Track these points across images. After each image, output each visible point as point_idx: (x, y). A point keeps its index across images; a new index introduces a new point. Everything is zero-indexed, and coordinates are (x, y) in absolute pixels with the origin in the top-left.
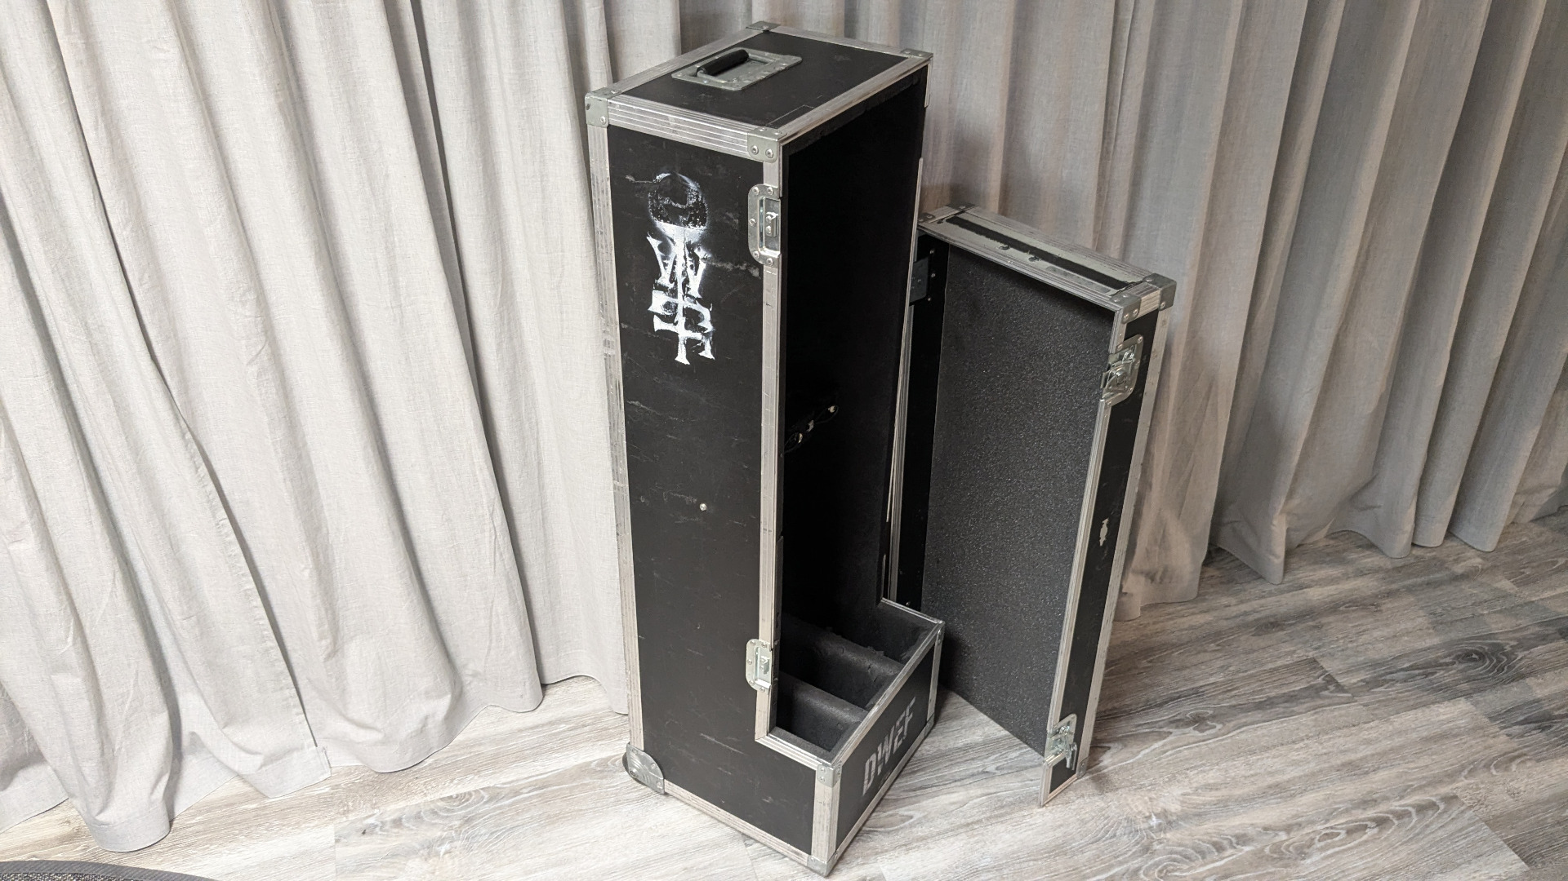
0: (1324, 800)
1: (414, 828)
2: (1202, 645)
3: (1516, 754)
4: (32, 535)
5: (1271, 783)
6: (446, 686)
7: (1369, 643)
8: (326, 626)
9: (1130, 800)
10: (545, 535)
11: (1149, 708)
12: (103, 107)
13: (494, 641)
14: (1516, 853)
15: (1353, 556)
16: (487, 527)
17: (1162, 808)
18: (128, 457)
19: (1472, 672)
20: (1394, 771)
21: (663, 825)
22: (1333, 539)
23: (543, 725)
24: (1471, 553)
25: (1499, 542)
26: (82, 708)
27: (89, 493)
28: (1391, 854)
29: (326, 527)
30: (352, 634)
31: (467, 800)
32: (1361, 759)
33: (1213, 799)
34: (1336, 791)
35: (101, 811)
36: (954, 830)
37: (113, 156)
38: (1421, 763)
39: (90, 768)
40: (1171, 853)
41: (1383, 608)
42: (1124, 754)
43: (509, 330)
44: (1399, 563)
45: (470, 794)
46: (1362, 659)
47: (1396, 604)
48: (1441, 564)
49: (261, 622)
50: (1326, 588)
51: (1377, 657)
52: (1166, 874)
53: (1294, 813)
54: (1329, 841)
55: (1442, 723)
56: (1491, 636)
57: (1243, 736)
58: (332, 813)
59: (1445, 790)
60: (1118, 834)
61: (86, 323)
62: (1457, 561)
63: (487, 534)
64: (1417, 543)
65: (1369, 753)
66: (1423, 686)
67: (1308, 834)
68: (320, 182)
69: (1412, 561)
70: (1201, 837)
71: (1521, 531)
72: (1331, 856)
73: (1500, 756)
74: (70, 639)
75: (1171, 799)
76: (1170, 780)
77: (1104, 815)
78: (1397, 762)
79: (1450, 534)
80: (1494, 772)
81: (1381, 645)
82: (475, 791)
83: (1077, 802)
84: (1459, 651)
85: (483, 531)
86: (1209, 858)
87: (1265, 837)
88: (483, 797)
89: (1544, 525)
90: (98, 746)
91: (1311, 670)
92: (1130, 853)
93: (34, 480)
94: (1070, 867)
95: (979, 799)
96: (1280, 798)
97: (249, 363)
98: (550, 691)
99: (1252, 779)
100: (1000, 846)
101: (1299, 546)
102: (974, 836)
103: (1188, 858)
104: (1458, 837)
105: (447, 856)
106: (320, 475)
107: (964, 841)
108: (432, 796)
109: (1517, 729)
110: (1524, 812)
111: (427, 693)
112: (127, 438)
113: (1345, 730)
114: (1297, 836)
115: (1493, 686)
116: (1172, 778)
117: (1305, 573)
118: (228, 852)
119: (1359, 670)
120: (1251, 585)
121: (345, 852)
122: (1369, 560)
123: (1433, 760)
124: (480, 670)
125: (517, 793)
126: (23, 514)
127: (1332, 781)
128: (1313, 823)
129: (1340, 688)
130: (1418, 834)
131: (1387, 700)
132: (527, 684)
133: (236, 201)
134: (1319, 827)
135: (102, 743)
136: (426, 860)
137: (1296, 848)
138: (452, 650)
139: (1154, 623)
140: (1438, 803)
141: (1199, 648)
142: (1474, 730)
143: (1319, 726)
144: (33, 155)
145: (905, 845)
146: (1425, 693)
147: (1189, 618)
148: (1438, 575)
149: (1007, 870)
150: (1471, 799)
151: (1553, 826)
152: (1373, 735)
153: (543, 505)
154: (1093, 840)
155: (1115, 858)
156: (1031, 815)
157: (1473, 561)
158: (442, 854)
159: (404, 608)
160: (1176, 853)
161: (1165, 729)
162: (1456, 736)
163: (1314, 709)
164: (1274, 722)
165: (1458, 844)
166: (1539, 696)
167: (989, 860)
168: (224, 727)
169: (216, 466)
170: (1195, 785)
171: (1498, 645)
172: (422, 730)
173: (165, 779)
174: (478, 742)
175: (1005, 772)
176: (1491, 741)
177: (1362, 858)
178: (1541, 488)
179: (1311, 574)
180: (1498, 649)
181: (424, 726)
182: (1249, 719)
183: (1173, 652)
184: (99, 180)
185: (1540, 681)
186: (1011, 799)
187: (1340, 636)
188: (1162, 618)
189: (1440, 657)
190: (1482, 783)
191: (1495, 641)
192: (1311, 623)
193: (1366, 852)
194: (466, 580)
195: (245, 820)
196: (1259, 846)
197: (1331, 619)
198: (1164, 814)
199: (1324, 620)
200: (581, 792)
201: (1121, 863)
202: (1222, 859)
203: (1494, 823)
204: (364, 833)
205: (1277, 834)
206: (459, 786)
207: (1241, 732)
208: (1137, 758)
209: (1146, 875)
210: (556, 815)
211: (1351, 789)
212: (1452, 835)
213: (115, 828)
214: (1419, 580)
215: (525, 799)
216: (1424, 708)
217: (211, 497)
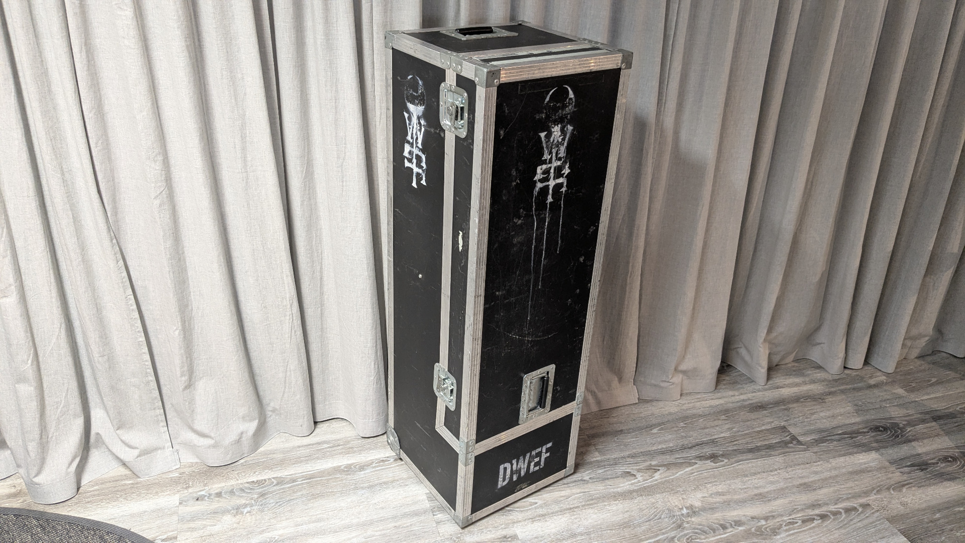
0: (789, 503)
1: (229, 498)
2: (717, 416)
3: (906, 483)
4: (15, 293)
5: (756, 493)
6: (256, 414)
7: (817, 419)
8: (186, 368)
9: (670, 499)
10: (322, 324)
11: (683, 449)
12: (86, 41)
13: (287, 387)
14: (905, 537)
15: (809, 372)
16: (288, 313)
17: (690, 504)
18: (77, 251)
19: (879, 438)
20: (832, 489)
21: (383, 502)
22: (797, 362)
23: (313, 444)
24: (879, 374)
25: (896, 368)
26: (32, 407)
27: (51, 272)
28: (829, 534)
29: (192, 305)
30: (201, 375)
31: (263, 484)
32: (812, 482)
33: (721, 500)
34: (796, 499)
35: (35, 477)
36: (562, 511)
37: (88, 70)
38: (848, 485)
39: (32, 447)
40: (694, 529)
41: (827, 400)
42: (668, 473)
43: (309, 194)
44: (837, 377)
45: (265, 480)
46: (813, 427)
47: (834, 399)
48: (862, 379)
49: (147, 363)
50: (792, 389)
51: (822, 427)
52: (691, 540)
53: (770, 510)
54: (792, 526)
55: (861, 464)
56: (891, 418)
57: (740, 466)
58: (178, 488)
59: (863, 501)
60: (662, 517)
61: (62, 167)
62: (871, 377)
63: (288, 318)
64: (847, 366)
65: (817, 479)
66: (850, 444)
67: (779, 522)
68: (206, 96)
69: (844, 376)
70: (713, 521)
71: (909, 363)
72: (793, 534)
73: (896, 484)
74: (30, 362)
75: (696, 499)
76: (695, 489)
77: (654, 506)
78: (833, 484)
79: (866, 362)
80: (892, 492)
81: (825, 421)
82: (269, 479)
83: (638, 498)
84: (873, 425)
85: (285, 316)
86: (717, 532)
87: (752, 523)
88: (273, 483)
89: (924, 361)
90: (39, 432)
91: (783, 432)
92: (669, 528)
93: (20, 261)
94: (632, 534)
95: (578, 495)
96: (762, 501)
97: (155, 198)
98: (319, 426)
99: (745, 490)
100: (590, 521)
101: (776, 365)
102: (574, 515)
103: (705, 532)
104: (870, 527)
105: (248, 514)
106: (190, 273)
107: (568, 518)
108: (242, 481)
109: (907, 469)
110: (910, 515)
111: (243, 418)
112: (78, 239)
113: (802, 466)
114: (771, 523)
115: (892, 446)
116: (697, 488)
117: (778, 380)
118: (112, 507)
119: (811, 433)
120: (747, 385)
121: (184, 510)
122: (819, 375)
123: (855, 484)
124: (277, 407)
125: (294, 481)
126: (11, 280)
127: (794, 493)
128: (782, 516)
129: (799, 443)
130: (846, 524)
131: (829, 450)
132: (306, 417)
133: (157, 101)
134: (785, 519)
135: (42, 431)
136: (235, 516)
137: (771, 530)
138: (261, 393)
139: (688, 403)
140: (858, 507)
141: (715, 418)
142: (880, 468)
143: (787, 463)
144: (42, 65)
145: (532, 519)
146: (851, 448)
147: (710, 401)
148: (860, 385)
149: (594, 534)
150: (878, 506)
151: (928, 523)
152: (819, 469)
153: (322, 305)
154: (647, 520)
155: (660, 530)
156: (609, 505)
157: (880, 378)
158: (245, 513)
159: (234, 360)
160: (697, 529)
161: (693, 461)
162: (869, 471)
163: (783, 454)
164: (759, 459)
165: (870, 531)
166: (920, 452)
167: (583, 529)
168: (117, 430)
169: (129, 263)
170: (710, 492)
171: (896, 423)
172: (238, 441)
173: (78, 460)
174: (273, 452)
175: (595, 480)
176: (891, 475)
177: (811, 537)
178: (920, 336)
179: (784, 380)
180: (895, 426)
181: (240, 438)
182: (744, 458)
183: (699, 419)
184: (79, 82)
185: (921, 444)
186: (598, 496)
187: (801, 415)
188: (693, 401)
189: (860, 428)
190: (885, 498)
191: (893, 421)
192: (783, 407)
193: (814, 533)
194: (273, 347)
195: (125, 490)
196: (748, 527)
197: (795, 405)
198: (691, 507)
199: (791, 406)
200: (334, 482)
201: (664, 534)
202: (726, 533)
203: (892, 520)
204: (197, 500)
205: (759, 521)
206: (259, 476)
207: (740, 464)
208: (676, 476)
209: (679, 541)
210: (317, 494)
211: (805, 498)
212: (866, 526)
213: (44, 487)
214: (848, 387)
215: (299, 485)
216: (851, 456)
217: (124, 280)
